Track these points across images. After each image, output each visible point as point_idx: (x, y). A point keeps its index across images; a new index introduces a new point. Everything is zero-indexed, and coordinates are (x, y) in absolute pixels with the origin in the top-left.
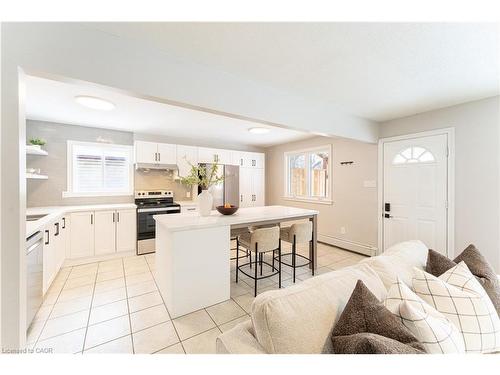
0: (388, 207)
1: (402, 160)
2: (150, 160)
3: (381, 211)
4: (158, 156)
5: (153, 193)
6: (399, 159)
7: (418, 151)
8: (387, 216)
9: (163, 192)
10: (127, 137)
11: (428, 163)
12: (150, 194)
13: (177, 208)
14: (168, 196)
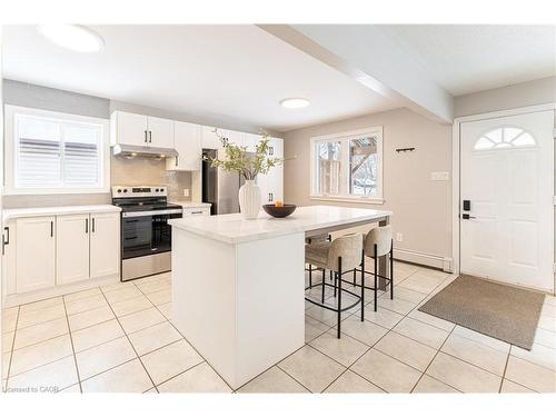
0: (467, 205)
1: (489, 145)
2: (137, 141)
3: (456, 210)
4: (148, 135)
5: (139, 190)
6: (482, 144)
7: (511, 133)
8: (466, 217)
9: (153, 189)
10: (101, 106)
11: (528, 147)
12: (134, 190)
13: (178, 211)
14: (160, 194)
